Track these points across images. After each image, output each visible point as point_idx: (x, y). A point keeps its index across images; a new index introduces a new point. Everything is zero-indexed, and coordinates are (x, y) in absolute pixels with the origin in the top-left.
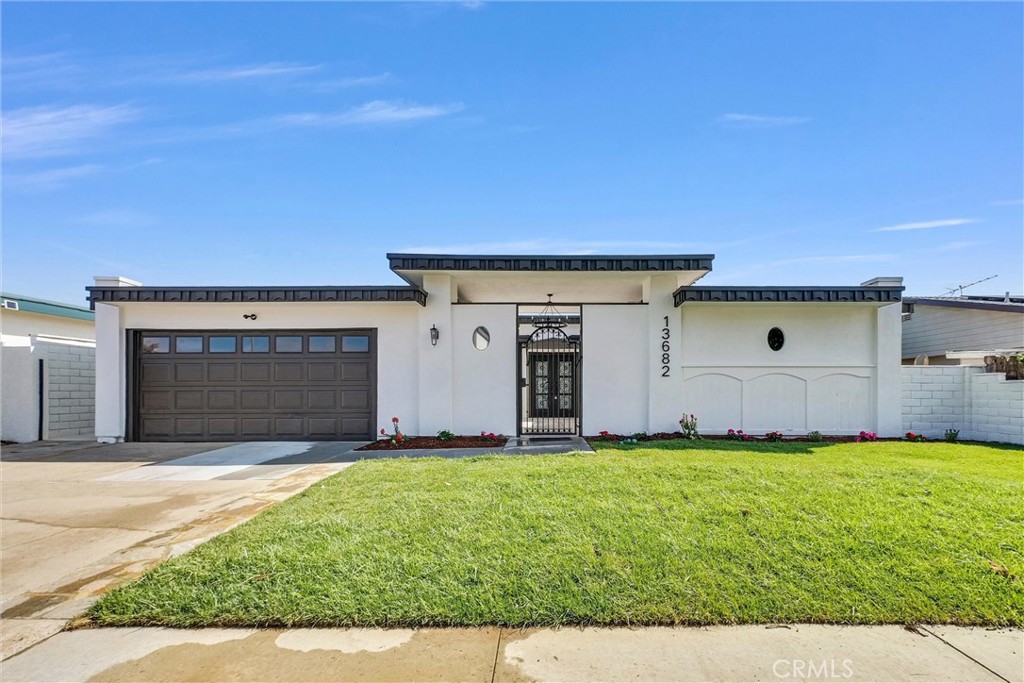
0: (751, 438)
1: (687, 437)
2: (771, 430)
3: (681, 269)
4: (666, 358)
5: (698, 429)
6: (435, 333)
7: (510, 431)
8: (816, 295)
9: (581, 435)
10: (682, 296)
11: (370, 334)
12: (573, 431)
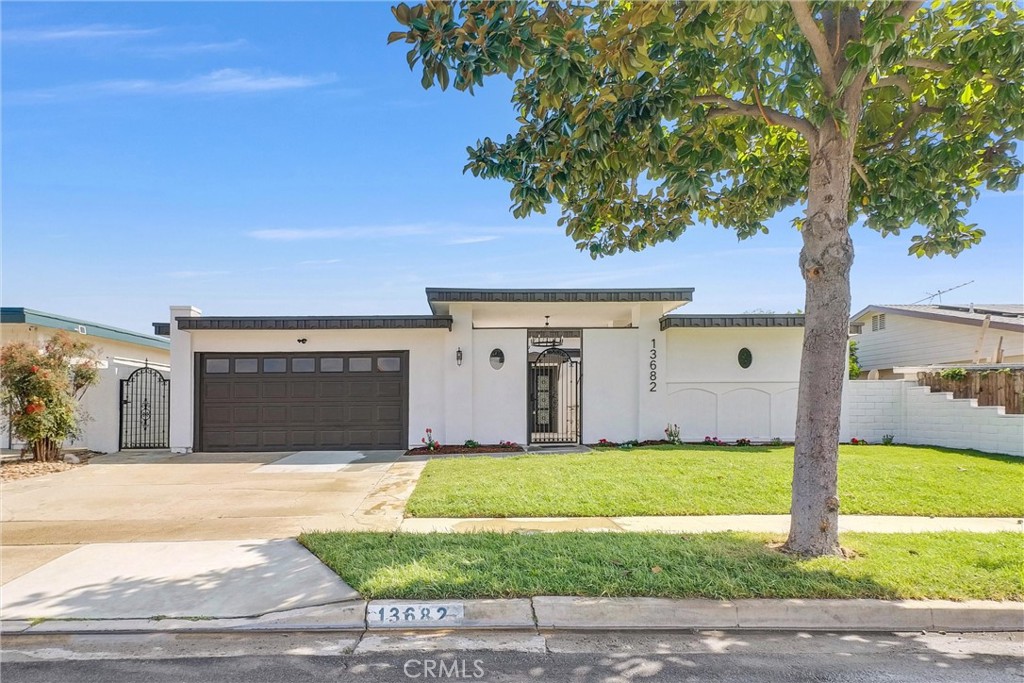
0: (725, 444)
1: (672, 443)
2: (740, 438)
3: (667, 300)
4: (653, 375)
5: (680, 437)
6: (460, 355)
7: (522, 440)
8: (777, 321)
9: (581, 443)
10: (666, 323)
11: (403, 356)
12: (574, 440)
